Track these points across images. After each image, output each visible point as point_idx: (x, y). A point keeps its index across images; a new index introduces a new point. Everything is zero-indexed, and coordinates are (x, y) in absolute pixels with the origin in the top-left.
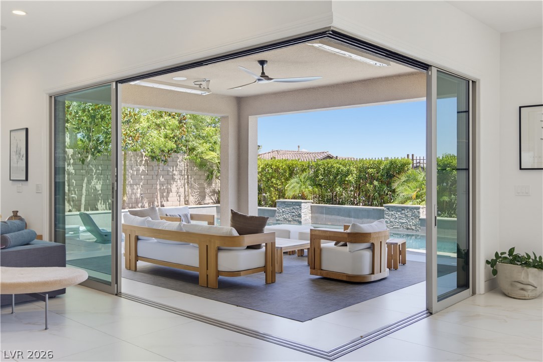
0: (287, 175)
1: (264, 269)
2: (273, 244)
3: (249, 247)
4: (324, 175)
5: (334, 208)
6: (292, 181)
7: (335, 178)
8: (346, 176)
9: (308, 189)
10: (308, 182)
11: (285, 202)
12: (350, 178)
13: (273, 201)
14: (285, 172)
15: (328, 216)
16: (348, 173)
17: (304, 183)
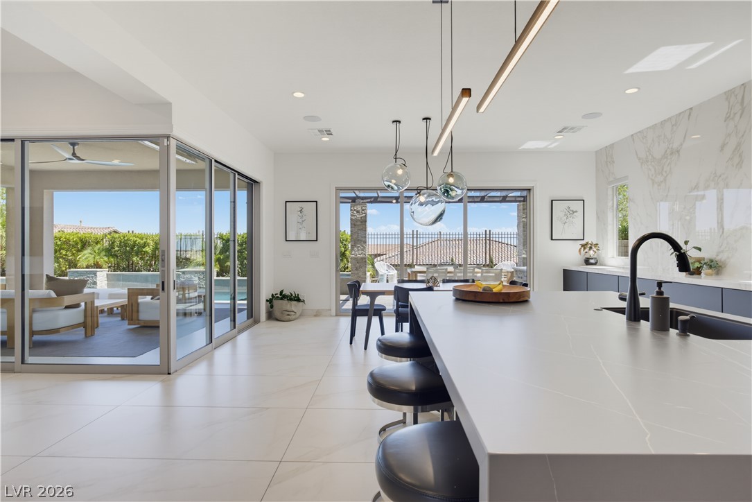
0: (79, 246)
1: (84, 325)
2: (93, 303)
3: (67, 307)
4: (120, 246)
5: (132, 275)
6: (85, 252)
7: (132, 249)
8: (144, 247)
9: (103, 259)
10: (104, 253)
11: (77, 272)
12: (147, 249)
13: (62, 271)
14: (77, 244)
15: (124, 283)
16: (145, 245)
17: (99, 254)
